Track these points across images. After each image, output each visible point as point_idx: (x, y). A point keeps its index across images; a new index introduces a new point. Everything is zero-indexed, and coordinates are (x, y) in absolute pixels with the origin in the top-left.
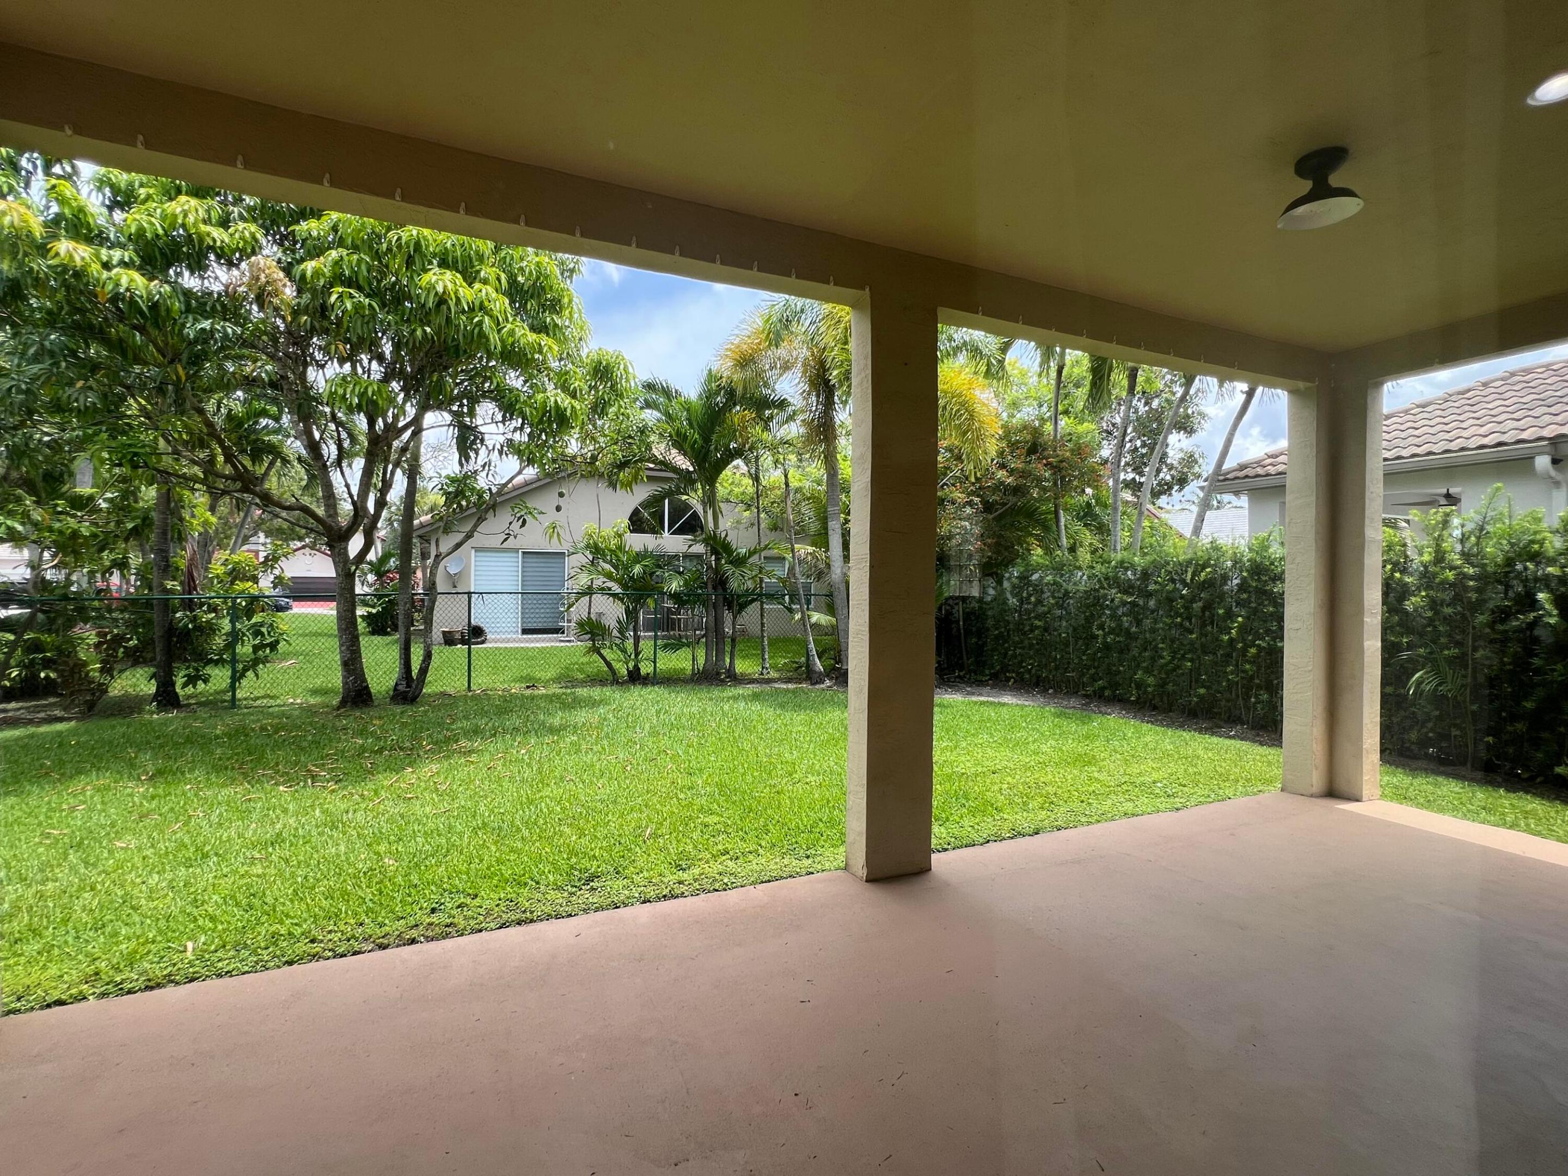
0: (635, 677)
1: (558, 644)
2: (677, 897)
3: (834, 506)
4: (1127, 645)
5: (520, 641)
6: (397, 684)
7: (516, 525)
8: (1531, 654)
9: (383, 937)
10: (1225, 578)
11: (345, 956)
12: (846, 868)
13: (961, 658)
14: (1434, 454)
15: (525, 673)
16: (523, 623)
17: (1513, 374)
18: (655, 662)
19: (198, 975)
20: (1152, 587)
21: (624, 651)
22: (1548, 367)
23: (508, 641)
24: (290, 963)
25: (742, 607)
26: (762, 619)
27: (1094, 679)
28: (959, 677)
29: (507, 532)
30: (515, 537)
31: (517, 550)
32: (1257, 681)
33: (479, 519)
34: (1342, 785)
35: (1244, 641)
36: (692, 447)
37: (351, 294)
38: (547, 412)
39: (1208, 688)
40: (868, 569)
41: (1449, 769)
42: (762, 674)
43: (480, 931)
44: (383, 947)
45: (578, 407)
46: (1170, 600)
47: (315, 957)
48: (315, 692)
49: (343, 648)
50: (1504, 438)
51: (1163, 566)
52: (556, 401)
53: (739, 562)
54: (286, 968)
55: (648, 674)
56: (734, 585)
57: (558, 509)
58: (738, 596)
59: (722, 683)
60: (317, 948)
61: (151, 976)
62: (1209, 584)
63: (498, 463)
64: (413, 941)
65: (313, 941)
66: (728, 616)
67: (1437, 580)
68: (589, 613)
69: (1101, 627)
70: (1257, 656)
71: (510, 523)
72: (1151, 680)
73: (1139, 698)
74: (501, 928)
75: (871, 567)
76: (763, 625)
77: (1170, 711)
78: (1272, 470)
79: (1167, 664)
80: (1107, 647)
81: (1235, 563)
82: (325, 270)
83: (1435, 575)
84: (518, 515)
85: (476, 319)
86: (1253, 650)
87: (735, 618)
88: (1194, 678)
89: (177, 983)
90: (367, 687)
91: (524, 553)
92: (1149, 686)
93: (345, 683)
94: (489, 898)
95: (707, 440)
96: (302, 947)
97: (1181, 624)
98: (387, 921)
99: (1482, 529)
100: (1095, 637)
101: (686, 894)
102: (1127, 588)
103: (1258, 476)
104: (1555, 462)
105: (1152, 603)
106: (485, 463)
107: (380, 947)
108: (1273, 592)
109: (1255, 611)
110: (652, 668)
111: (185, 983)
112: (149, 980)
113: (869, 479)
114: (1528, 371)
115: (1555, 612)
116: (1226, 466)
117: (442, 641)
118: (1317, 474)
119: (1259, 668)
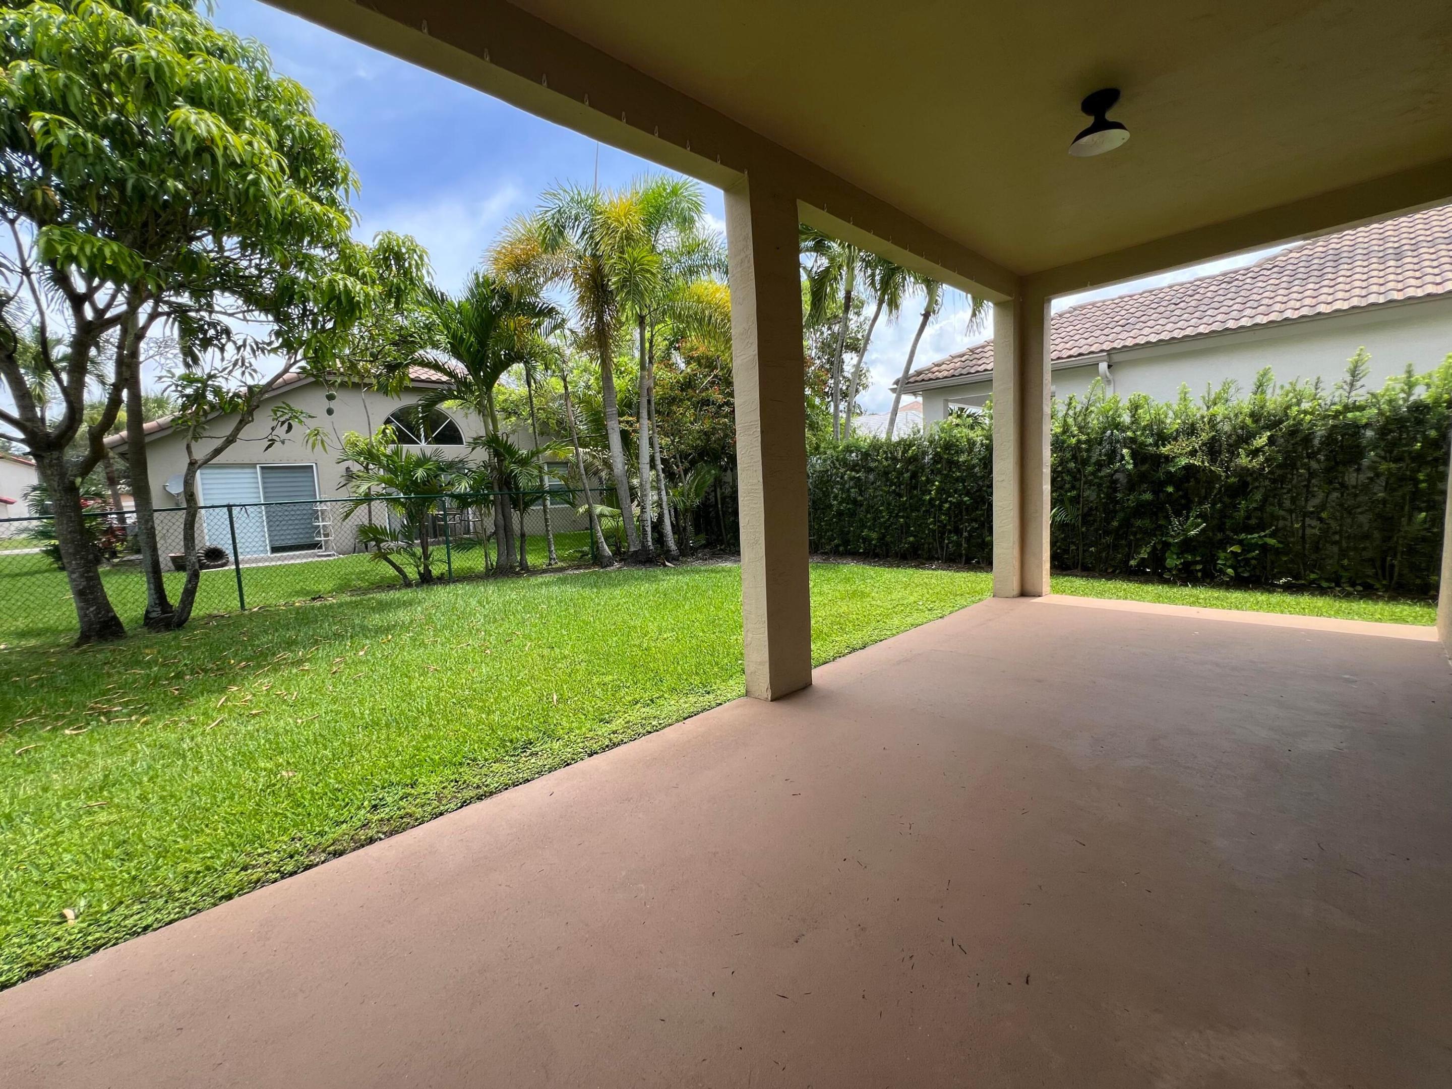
0: (426, 579)
1: (317, 559)
2: (619, 744)
3: (611, 407)
4: (854, 511)
5: (272, 560)
6: (147, 612)
7: (281, 431)
8: (1115, 490)
9: (332, 844)
10: (925, 453)
11: (295, 873)
12: (747, 694)
13: (721, 535)
14: (1063, 358)
15: (298, 587)
16: (270, 541)
17: (1075, 309)
18: (449, 563)
19: (103, 941)
20: (873, 465)
21: (413, 555)
22: (1093, 304)
23: (256, 560)
24: (229, 897)
25: (527, 505)
26: (545, 515)
27: (831, 539)
28: (721, 550)
29: (270, 438)
30: (283, 442)
31: (253, 466)
32: (949, 527)
33: (241, 422)
34: (1029, 588)
35: (940, 499)
36: (468, 351)
37: (60, 122)
38: (335, 297)
39: (915, 536)
40: (759, 434)
41: (1069, 572)
42: (550, 564)
43: (441, 814)
44: (338, 854)
45: (372, 293)
46: (886, 473)
47: (258, 883)
48: (23, 634)
49: (74, 576)
50: (1081, 351)
51: (881, 447)
52: (346, 286)
53: (524, 462)
54: (225, 906)
55: (442, 574)
56: (522, 482)
57: (330, 412)
58: (524, 494)
59: (518, 575)
60: (258, 873)
61: (32, 959)
62: (914, 459)
63: (253, 360)
64: (371, 841)
65: (245, 868)
66: (515, 516)
67: (1065, 445)
68: (370, 520)
69: (835, 498)
70: (949, 508)
71: (273, 429)
72: (874, 535)
73: (865, 549)
74: (461, 807)
75: (762, 432)
76: (546, 520)
77: (887, 556)
78: (940, 375)
79: (885, 522)
80: (840, 513)
81: (931, 442)
82: (13, 87)
83: (1064, 442)
84: (282, 419)
85: (250, 177)
86: (947, 505)
87: (522, 515)
88: (905, 530)
89: (75, 958)
90: (115, 618)
91: (262, 468)
92: (873, 539)
93: (83, 616)
94: (430, 783)
95: (482, 343)
96: (233, 877)
97: (894, 490)
98: (327, 829)
99: (1087, 409)
100: (831, 506)
101: (625, 740)
102: (854, 467)
103: (930, 379)
104: (1109, 367)
105: (871, 477)
106: (237, 360)
107: (334, 855)
108: (958, 462)
109: (946, 476)
110: (447, 568)
111: (88, 955)
112: (30, 965)
113: (756, 352)
114: (1083, 307)
115: (1131, 461)
116: (911, 372)
117: (173, 568)
118: (1014, 367)
119: (950, 518)
